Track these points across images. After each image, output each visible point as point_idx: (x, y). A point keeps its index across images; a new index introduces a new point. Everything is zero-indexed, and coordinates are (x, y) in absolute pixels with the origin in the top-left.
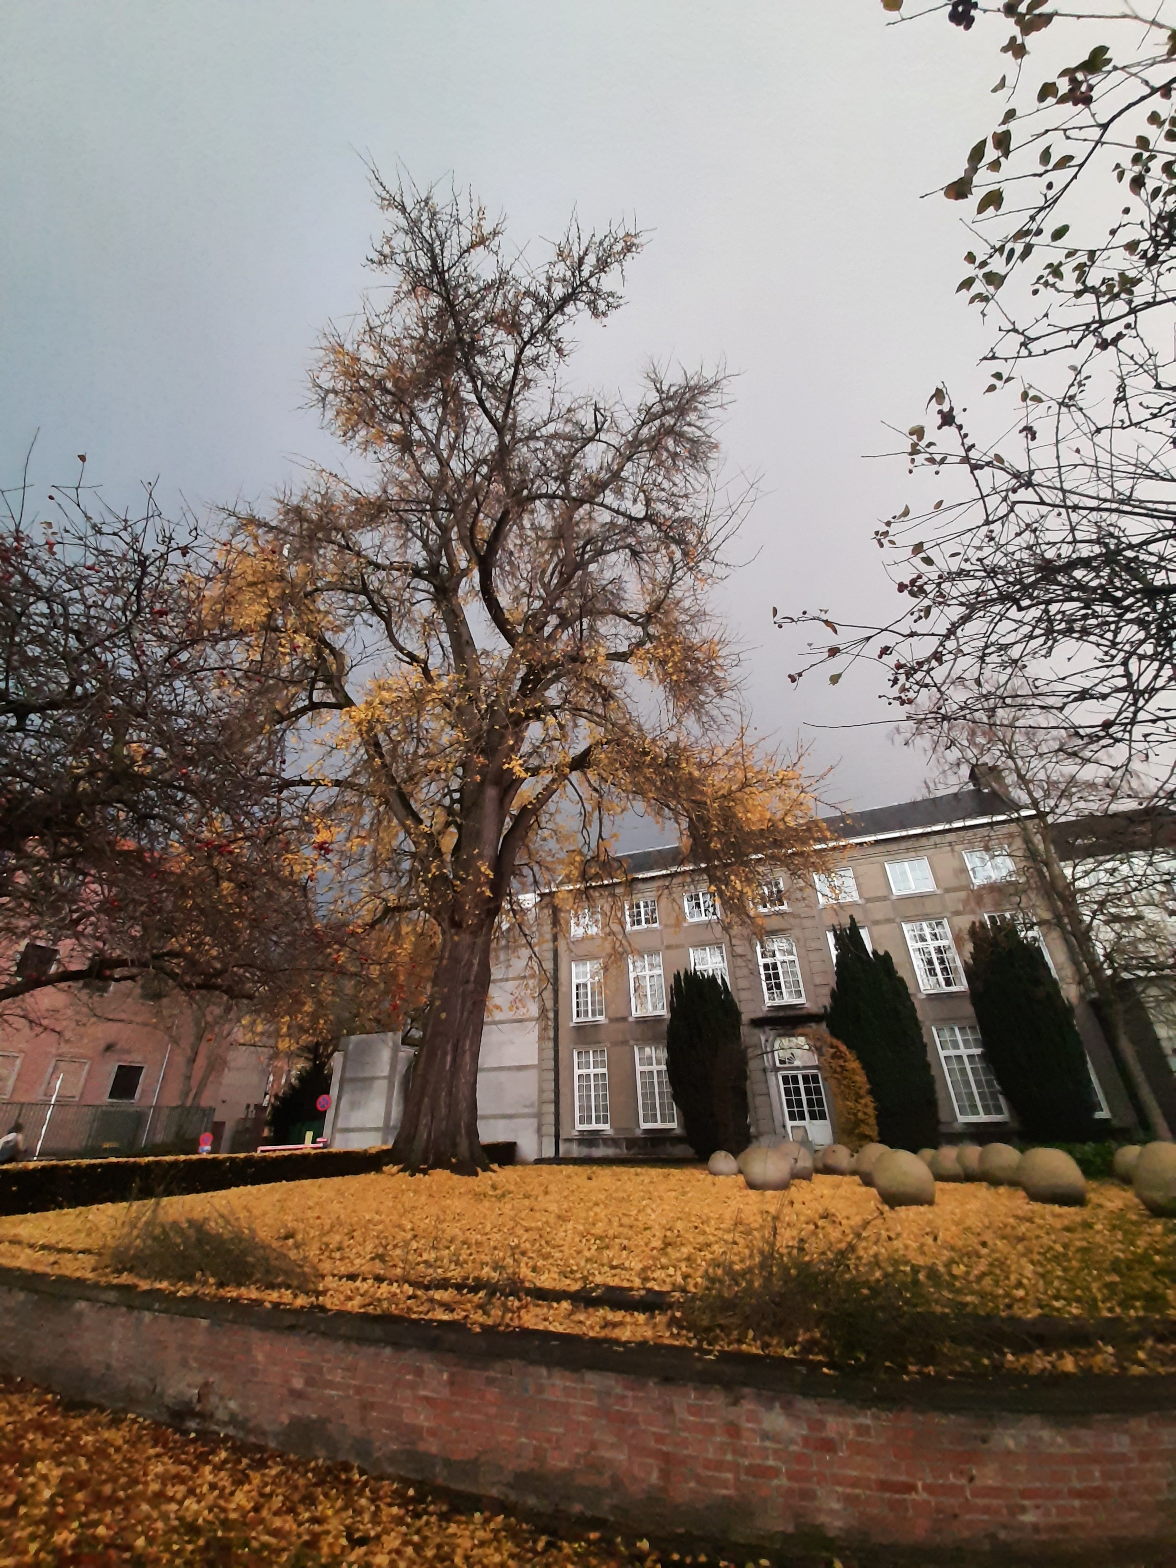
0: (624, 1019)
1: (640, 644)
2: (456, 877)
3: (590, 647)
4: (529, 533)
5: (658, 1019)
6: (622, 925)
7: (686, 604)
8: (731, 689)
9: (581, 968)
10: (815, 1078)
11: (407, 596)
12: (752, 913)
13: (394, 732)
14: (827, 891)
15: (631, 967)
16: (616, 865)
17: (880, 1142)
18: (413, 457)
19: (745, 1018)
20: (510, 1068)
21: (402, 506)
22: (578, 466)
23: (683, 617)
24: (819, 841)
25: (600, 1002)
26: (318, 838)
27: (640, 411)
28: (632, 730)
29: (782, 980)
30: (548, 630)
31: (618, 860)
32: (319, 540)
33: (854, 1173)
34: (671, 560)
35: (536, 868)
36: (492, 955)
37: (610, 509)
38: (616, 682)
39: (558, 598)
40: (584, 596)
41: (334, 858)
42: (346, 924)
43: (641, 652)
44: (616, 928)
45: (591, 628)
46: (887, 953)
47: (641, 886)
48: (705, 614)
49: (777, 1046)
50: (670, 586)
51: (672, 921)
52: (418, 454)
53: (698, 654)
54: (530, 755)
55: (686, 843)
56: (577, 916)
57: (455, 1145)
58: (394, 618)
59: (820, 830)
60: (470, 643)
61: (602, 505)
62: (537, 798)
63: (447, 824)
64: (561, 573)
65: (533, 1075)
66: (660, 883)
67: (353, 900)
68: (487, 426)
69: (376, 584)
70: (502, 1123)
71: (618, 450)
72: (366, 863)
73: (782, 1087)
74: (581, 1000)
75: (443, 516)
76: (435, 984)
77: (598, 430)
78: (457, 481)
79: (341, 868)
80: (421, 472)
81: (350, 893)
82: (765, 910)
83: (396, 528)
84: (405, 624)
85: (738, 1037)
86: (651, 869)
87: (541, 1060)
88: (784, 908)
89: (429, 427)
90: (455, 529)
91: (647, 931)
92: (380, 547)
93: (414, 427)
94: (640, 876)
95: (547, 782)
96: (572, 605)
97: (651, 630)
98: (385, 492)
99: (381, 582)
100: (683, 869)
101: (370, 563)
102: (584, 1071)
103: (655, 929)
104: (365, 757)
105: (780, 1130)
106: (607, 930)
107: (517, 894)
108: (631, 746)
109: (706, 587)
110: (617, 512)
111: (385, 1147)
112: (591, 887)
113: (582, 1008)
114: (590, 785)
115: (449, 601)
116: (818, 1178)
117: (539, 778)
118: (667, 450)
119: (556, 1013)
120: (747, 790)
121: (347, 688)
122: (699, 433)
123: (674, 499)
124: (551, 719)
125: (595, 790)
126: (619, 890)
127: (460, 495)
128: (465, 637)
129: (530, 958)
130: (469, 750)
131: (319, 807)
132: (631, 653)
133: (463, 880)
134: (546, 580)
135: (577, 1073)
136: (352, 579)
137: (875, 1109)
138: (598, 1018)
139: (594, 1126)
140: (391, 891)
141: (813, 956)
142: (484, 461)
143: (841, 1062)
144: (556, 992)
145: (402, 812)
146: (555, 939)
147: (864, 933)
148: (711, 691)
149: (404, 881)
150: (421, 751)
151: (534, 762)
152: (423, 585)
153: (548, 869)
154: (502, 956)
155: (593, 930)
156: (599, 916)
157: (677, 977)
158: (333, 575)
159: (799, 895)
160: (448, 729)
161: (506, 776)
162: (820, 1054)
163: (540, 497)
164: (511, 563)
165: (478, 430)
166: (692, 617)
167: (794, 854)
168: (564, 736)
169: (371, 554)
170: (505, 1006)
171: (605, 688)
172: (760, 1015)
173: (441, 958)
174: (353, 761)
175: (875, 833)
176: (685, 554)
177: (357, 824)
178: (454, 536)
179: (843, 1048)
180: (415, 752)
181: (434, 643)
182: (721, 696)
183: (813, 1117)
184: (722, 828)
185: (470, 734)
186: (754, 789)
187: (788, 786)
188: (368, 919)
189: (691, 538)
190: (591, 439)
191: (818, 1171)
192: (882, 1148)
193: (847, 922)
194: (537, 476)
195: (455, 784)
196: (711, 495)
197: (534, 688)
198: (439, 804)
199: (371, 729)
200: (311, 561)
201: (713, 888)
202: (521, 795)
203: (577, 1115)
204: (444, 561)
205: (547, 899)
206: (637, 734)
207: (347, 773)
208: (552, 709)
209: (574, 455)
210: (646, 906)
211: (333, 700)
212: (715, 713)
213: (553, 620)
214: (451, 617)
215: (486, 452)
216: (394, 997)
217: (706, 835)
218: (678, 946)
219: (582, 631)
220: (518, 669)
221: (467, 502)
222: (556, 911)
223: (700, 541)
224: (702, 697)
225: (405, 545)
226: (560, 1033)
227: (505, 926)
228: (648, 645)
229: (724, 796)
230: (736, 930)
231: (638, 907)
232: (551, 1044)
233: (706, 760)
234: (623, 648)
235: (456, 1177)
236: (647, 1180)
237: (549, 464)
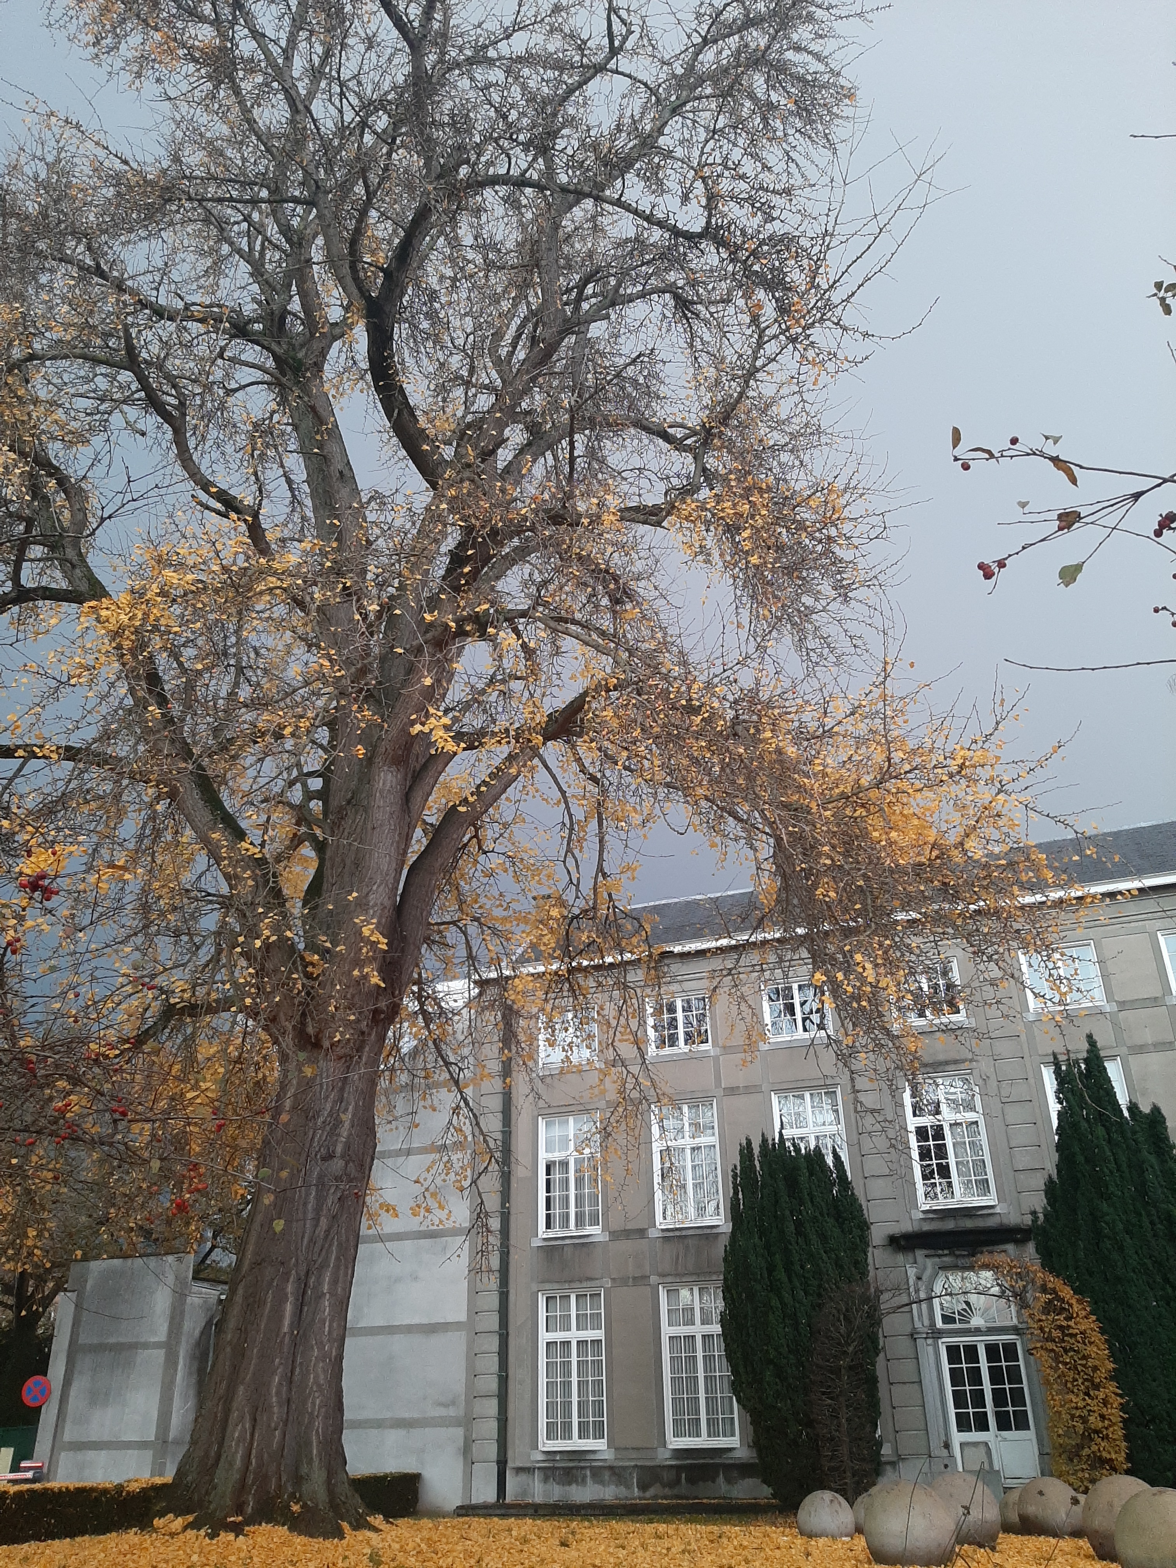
0: (641, 1233)
1: (688, 490)
2: (312, 947)
3: (584, 495)
4: (470, 255)
5: (707, 1235)
6: (639, 1044)
7: (783, 410)
8: (863, 584)
9: (557, 1131)
10: (1010, 1351)
11: (218, 374)
12: (896, 1028)
13: (189, 652)
14: (1044, 988)
15: (655, 1129)
16: (629, 926)
17: (1128, 1472)
18: (237, 91)
19: (878, 1234)
20: (409, 1329)
21: (212, 190)
22: (571, 122)
23: (776, 438)
24: (1031, 888)
25: (594, 1198)
26: (27, 867)
27: (699, 16)
28: (668, 662)
29: (952, 1161)
30: (504, 456)
31: (634, 917)
32: (39, 254)
33: (1077, 1533)
34: (755, 320)
35: (473, 929)
36: (380, 1103)
37: (636, 212)
38: (639, 566)
39: (527, 391)
40: (578, 388)
41: (61, 905)
42: (84, 1041)
43: (689, 506)
44: (627, 1050)
45: (592, 453)
46: (1156, 1110)
47: (676, 968)
48: (819, 431)
49: (938, 1289)
50: (752, 373)
51: (739, 1039)
52: (246, 86)
53: (804, 514)
54: (466, 707)
55: (769, 883)
56: (550, 1026)
57: (298, 1479)
58: (191, 420)
59: (1035, 868)
60: (346, 476)
61: (618, 203)
62: (478, 792)
63: (296, 841)
64: (534, 340)
65: (458, 1342)
66: (716, 963)
67: (99, 991)
68: (389, 33)
69: (155, 348)
70: (393, 1436)
71: (653, 91)
72: (130, 919)
73: (946, 1367)
74: (556, 1193)
75: (296, 214)
76: (262, 1161)
77: (614, 52)
78: (326, 145)
79: (74, 928)
80: (251, 122)
81: (93, 979)
82: (922, 1022)
83: (198, 234)
84: (213, 433)
85: (861, 1267)
86: (697, 935)
87: (474, 1312)
88: (960, 1018)
89: (270, 33)
90: (320, 241)
91: (690, 1058)
92: (165, 271)
93: (241, 31)
94: (677, 949)
95: (497, 762)
96: (554, 405)
97: (711, 462)
98: (176, 159)
99: (165, 344)
100: (760, 936)
101: (143, 304)
102: (559, 1336)
103: (705, 1056)
104: (129, 701)
105: (938, 1450)
106: (610, 1054)
107: (436, 979)
108: (664, 694)
109: (824, 378)
110: (649, 219)
111: (158, 1481)
112: (580, 969)
113: (557, 1211)
114: (583, 770)
115: (305, 389)
116: (1009, 1542)
117: (482, 753)
118: (752, 96)
119: (505, 1218)
120: (891, 785)
121: (94, 560)
122: (815, 66)
123: (764, 197)
124: (507, 638)
125: (593, 779)
126: (635, 976)
127: (329, 171)
128: (337, 465)
129: (456, 1110)
130: (342, 694)
131: (31, 802)
132: (671, 508)
133: (325, 953)
134: (503, 352)
135: (544, 1337)
136: (106, 335)
137: (1123, 1408)
138: (590, 1230)
139: (576, 1443)
140: (177, 973)
141: (1014, 1114)
142: (381, 104)
143: (1061, 1320)
144: (506, 1178)
145: (203, 815)
146: (506, 1071)
147: (1114, 1070)
148: (826, 588)
149: (206, 953)
150: (245, 693)
151: (473, 721)
152: (252, 353)
153: (495, 932)
154: (401, 1106)
155: (582, 1055)
156: (595, 1028)
157: (746, 1152)
158: (66, 326)
159: (989, 993)
160: (299, 650)
161: (417, 748)
162: (1023, 1305)
163: (494, 181)
164: (432, 315)
165: (370, 42)
166: (793, 436)
167: (978, 912)
168: (534, 671)
169: (144, 285)
170: (404, 1208)
171: (616, 578)
172: (906, 1227)
173: (277, 1112)
174: (104, 709)
175: (1140, 873)
176: (783, 309)
177: (109, 837)
178: (317, 253)
179: (1066, 1292)
180: (232, 694)
181: (272, 474)
182: (846, 599)
183: (1003, 1424)
184: (840, 860)
185: (348, 663)
186: (904, 785)
187: (972, 781)
188: (129, 1030)
189: (796, 277)
190: (600, 69)
191: (1008, 1528)
192: (1134, 1485)
193: (1081, 1049)
194: (487, 139)
195: (313, 760)
196: (838, 193)
197: (476, 572)
198: (281, 800)
199: (143, 645)
200: (20, 297)
201: (819, 977)
202: (446, 787)
203: (542, 1421)
204: (295, 305)
205: (492, 992)
206: (677, 671)
207: (88, 734)
208: (510, 618)
209: (565, 98)
210: (687, 1009)
211: (64, 585)
212: (832, 630)
213: (516, 435)
214: (308, 422)
215: (386, 86)
216: (179, 1184)
217: (808, 873)
218: (751, 1089)
219: (572, 460)
220: (445, 535)
221: (345, 188)
222: (510, 1014)
223: (813, 285)
224: (808, 600)
225: (216, 269)
226: (514, 1257)
227: (407, 1044)
228: (705, 493)
229: (844, 796)
230: (862, 1060)
231: (672, 1009)
232: (493, 1282)
233: (812, 726)
234: (654, 497)
235: (299, 1540)
236: (677, 1547)
237: (513, 115)
